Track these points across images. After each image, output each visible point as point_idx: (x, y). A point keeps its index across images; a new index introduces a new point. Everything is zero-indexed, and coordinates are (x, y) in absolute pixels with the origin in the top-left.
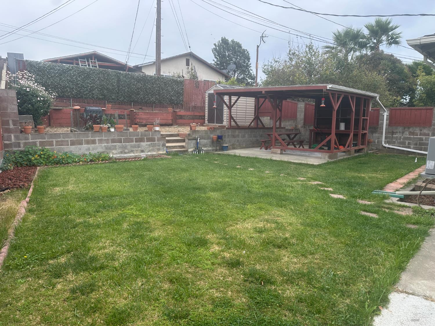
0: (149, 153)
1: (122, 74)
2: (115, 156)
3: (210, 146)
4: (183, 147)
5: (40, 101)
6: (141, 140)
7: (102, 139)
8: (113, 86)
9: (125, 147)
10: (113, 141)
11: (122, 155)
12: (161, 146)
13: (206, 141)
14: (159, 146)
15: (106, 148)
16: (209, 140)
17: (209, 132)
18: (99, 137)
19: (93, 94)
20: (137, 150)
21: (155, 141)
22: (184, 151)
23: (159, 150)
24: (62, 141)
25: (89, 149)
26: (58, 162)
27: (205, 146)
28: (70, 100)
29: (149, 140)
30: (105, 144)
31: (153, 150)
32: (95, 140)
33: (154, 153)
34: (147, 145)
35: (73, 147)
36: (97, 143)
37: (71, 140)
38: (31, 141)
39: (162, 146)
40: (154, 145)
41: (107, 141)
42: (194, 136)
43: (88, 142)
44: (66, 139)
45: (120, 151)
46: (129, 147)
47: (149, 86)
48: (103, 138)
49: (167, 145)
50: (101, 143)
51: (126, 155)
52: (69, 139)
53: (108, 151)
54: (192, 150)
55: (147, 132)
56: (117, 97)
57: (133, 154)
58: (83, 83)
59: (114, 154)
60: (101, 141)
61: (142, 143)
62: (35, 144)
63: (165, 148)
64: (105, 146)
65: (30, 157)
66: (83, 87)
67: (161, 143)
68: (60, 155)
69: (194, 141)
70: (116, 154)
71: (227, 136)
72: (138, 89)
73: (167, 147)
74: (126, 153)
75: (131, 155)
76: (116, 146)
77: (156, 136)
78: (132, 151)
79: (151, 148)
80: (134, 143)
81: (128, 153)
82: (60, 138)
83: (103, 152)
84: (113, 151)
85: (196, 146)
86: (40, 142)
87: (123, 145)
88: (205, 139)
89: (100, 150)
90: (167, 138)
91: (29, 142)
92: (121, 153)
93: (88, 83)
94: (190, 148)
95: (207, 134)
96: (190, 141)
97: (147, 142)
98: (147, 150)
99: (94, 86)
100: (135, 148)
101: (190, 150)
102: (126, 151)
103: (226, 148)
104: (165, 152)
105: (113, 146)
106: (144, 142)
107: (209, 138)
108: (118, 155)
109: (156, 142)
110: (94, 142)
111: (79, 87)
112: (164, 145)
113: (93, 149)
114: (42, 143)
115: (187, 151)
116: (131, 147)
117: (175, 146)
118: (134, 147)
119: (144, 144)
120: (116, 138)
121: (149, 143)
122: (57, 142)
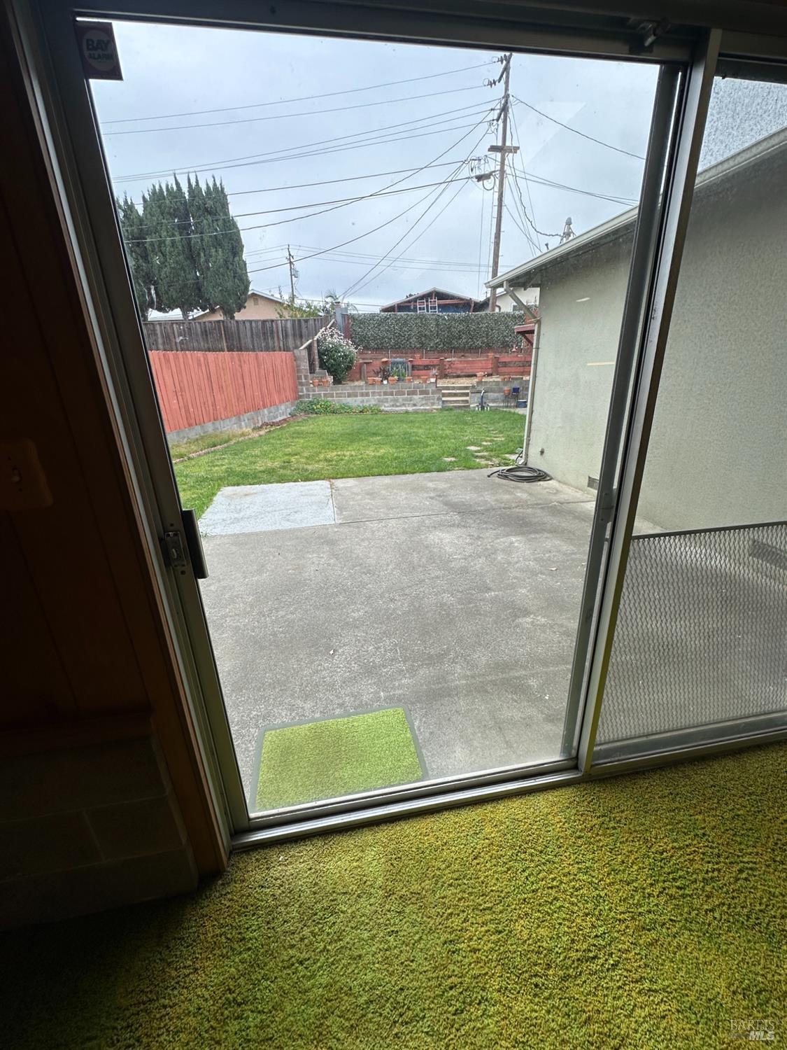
0: (422, 408)
1: (441, 316)
2: (386, 409)
3: (503, 401)
4: (467, 401)
6: (414, 393)
9: (397, 401)
10: (385, 394)
11: (394, 408)
13: (496, 395)
14: (433, 400)
15: (379, 401)
16: (502, 394)
17: (501, 384)
18: (372, 390)
20: (409, 404)
21: (429, 394)
22: (464, 406)
23: (433, 404)
25: (363, 401)
26: (334, 412)
27: (494, 401)
29: (422, 393)
30: (378, 397)
31: (426, 404)
32: (369, 392)
33: (428, 408)
34: (420, 398)
35: (349, 399)
36: (371, 395)
38: (317, 393)
39: (437, 400)
40: (427, 399)
41: (379, 394)
42: (479, 388)
43: (362, 395)
44: (344, 392)
45: (391, 404)
46: (401, 400)
48: (376, 391)
49: (444, 399)
50: (375, 396)
51: (397, 409)
53: (380, 404)
54: (475, 405)
55: (420, 384)
56: (437, 344)
57: (404, 408)
59: (386, 407)
60: (374, 394)
61: (415, 397)
62: (320, 395)
63: (441, 403)
66: (401, 336)
67: (436, 396)
68: (337, 406)
69: (478, 395)
70: (388, 407)
73: (443, 401)
74: (397, 406)
75: (402, 408)
76: (387, 399)
77: (431, 388)
78: (404, 405)
79: (424, 402)
80: (406, 396)
81: (400, 406)
82: (339, 390)
83: (376, 405)
84: (385, 404)
85: (480, 400)
86: (324, 393)
87: (394, 398)
88: (495, 392)
89: (373, 402)
90: (443, 391)
92: (393, 406)
94: (472, 403)
95: (499, 385)
96: (473, 395)
97: (420, 394)
98: (420, 404)
99: (412, 334)
101: (472, 406)
102: (398, 404)
103: (524, 404)
104: (440, 407)
105: (385, 398)
106: (416, 395)
107: (500, 391)
108: (390, 409)
109: (431, 395)
110: (367, 395)
112: (439, 399)
113: (367, 401)
114: (325, 395)
115: (468, 406)
116: (403, 400)
117: (454, 400)
118: (406, 400)
120: (389, 390)
121: (421, 396)
122: (336, 394)
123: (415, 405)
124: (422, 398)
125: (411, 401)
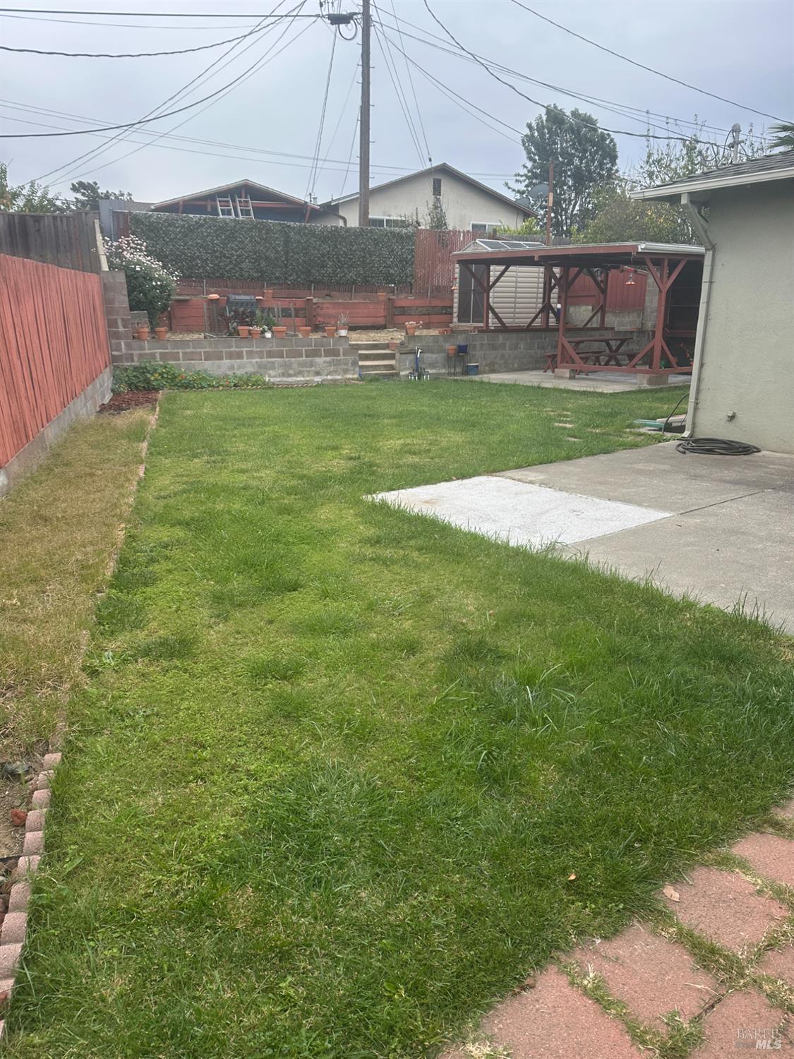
0: (329, 377)
1: (294, 228)
2: (272, 380)
3: (444, 367)
4: (391, 367)
5: (155, 288)
7: (252, 351)
8: (277, 252)
9: (289, 366)
12: (350, 365)
13: (434, 356)
14: (346, 364)
16: (442, 355)
17: (441, 339)
18: (247, 347)
19: (241, 269)
21: (338, 355)
22: (392, 375)
24: (193, 352)
25: (232, 368)
26: (187, 386)
27: (432, 365)
28: (202, 282)
29: (329, 353)
30: (258, 360)
31: (336, 372)
32: (242, 351)
33: (339, 377)
34: (325, 362)
35: (209, 362)
36: (245, 357)
37: (205, 352)
38: (148, 352)
39: (352, 365)
40: (337, 363)
42: (411, 346)
43: (231, 356)
44: (198, 350)
45: (281, 371)
47: (344, 249)
48: (254, 349)
49: (361, 363)
50: (252, 358)
51: (290, 379)
52: (203, 350)
53: (262, 371)
54: (407, 372)
55: (325, 339)
56: (286, 273)
58: (223, 248)
59: (271, 377)
60: (250, 354)
62: (153, 355)
63: (357, 369)
64: (257, 362)
65: (149, 375)
66: (225, 256)
67: (350, 359)
68: (190, 376)
69: (411, 357)
71: (478, 347)
72: (323, 255)
73: (361, 367)
74: (290, 376)
75: (298, 379)
77: (341, 345)
79: (332, 369)
80: (304, 358)
82: (189, 348)
83: (255, 373)
84: (271, 372)
85: (414, 365)
86: (160, 353)
87: (285, 362)
88: (432, 353)
89: (250, 369)
90: (360, 352)
91: (146, 354)
93: (232, 248)
94: (403, 370)
95: (438, 342)
96: (403, 356)
97: (325, 356)
99: (243, 255)
100: (306, 367)
101: (403, 373)
103: (476, 370)
104: (356, 376)
105: (269, 362)
106: (320, 356)
107: (441, 350)
108: (279, 379)
109: (342, 357)
111: (217, 257)
112: (355, 363)
114: (163, 356)
115: (397, 374)
116: (300, 365)
117: (376, 366)
118: (304, 365)
119: (319, 360)
120: (274, 349)
121: (328, 359)
122: (184, 354)
123: (318, 374)
124: (329, 362)
125: (312, 366)
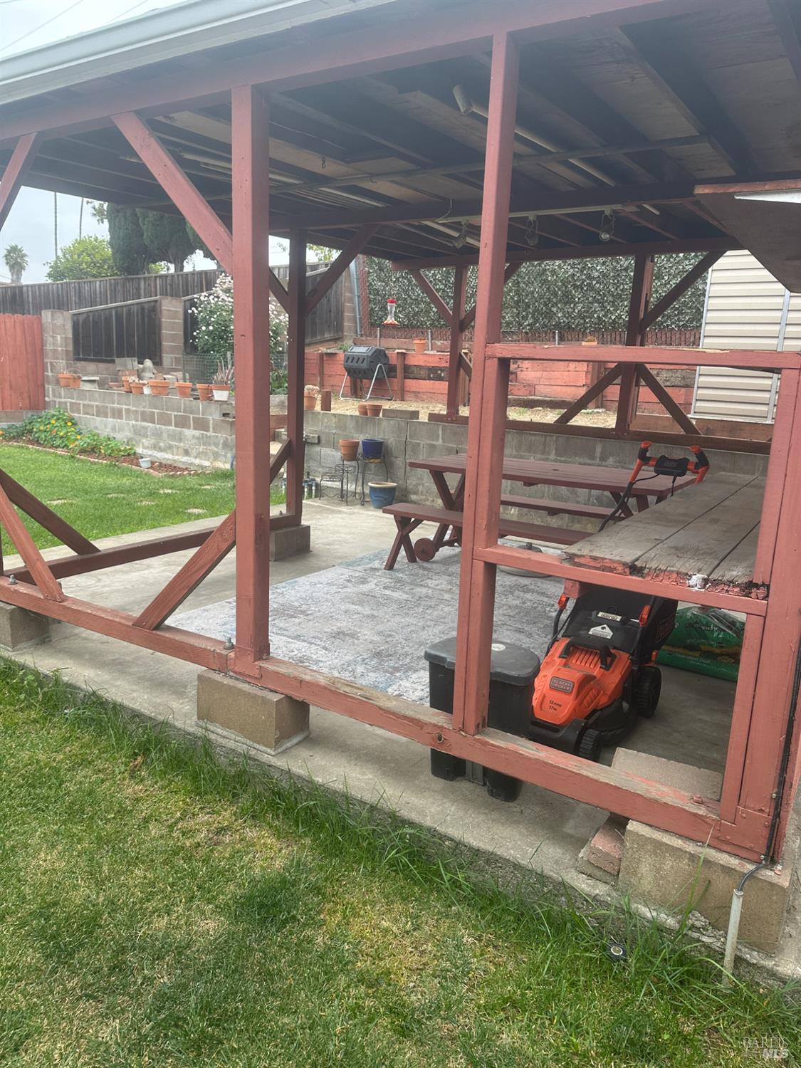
6: (185, 422)
9: (160, 436)
10: (145, 416)
11: (154, 454)
12: (220, 446)
15: (135, 433)
18: (126, 404)
20: (178, 448)
21: (207, 429)
23: (216, 456)
32: (122, 410)
33: (207, 463)
34: (194, 437)
40: (207, 442)
41: (137, 416)
44: (92, 403)
45: (153, 441)
46: (165, 436)
48: (131, 408)
50: (129, 419)
55: (194, 403)
57: (171, 457)
60: (128, 414)
61: (186, 432)
63: (229, 455)
64: (133, 426)
70: (146, 448)
76: (146, 429)
78: (171, 448)
81: (165, 450)
84: (144, 441)
87: (156, 429)
88: (335, 448)
92: (153, 447)
97: (195, 429)
98: (194, 452)
100: (175, 440)
102: (162, 445)
106: (189, 428)
109: (211, 433)
110: (120, 414)
113: (119, 430)
116: (169, 436)
121: (197, 433)
123: (187, 453)
124: (198, 438)
125: (180, 440)
